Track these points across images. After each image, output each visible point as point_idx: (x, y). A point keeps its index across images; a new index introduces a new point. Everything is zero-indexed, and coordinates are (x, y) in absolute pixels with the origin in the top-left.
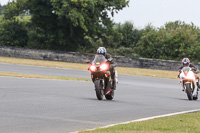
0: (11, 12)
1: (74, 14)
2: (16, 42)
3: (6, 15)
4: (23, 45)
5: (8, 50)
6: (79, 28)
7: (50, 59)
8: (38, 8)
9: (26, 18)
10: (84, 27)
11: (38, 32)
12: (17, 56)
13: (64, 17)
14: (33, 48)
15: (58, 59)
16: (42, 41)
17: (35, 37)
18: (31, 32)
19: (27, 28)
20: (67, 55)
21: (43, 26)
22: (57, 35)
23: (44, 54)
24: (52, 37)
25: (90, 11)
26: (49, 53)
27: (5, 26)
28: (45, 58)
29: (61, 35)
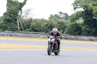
0: (73, 19)
2: (77, 33)
3: (71, 20)
4: (80, 34)
5: (73, 37)
8: (86, 16)
9: (81, 21)
11: (87, 27)
12: (77, 39)
14: (85, 35)
16: (89, 32)
17: (85, 30)
18: (83, 28)
19: (81, 26)
21: (89, 25)
22: (96, 29)
23: (90, 38)
24: (94, 30)
27: (71, 25)
28: (91, 40)
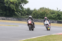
1: (12, 5)
6: (13, 10)
7: (4, 20)
10: (15, 9)
13: (9, 7)
15: (7, 20)
16: (2, 14)
20: (10, 18)
22: (6, 12)
23: (2, 18)
25: (17, 4)
26: (4, 18)
29: (8, 12)
